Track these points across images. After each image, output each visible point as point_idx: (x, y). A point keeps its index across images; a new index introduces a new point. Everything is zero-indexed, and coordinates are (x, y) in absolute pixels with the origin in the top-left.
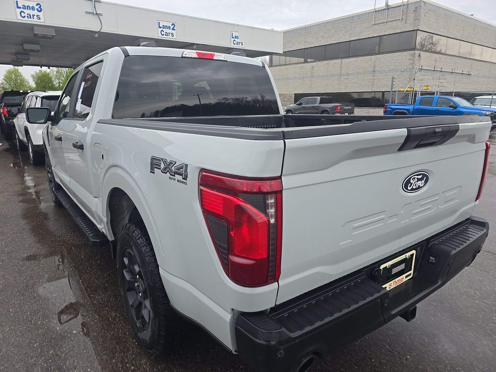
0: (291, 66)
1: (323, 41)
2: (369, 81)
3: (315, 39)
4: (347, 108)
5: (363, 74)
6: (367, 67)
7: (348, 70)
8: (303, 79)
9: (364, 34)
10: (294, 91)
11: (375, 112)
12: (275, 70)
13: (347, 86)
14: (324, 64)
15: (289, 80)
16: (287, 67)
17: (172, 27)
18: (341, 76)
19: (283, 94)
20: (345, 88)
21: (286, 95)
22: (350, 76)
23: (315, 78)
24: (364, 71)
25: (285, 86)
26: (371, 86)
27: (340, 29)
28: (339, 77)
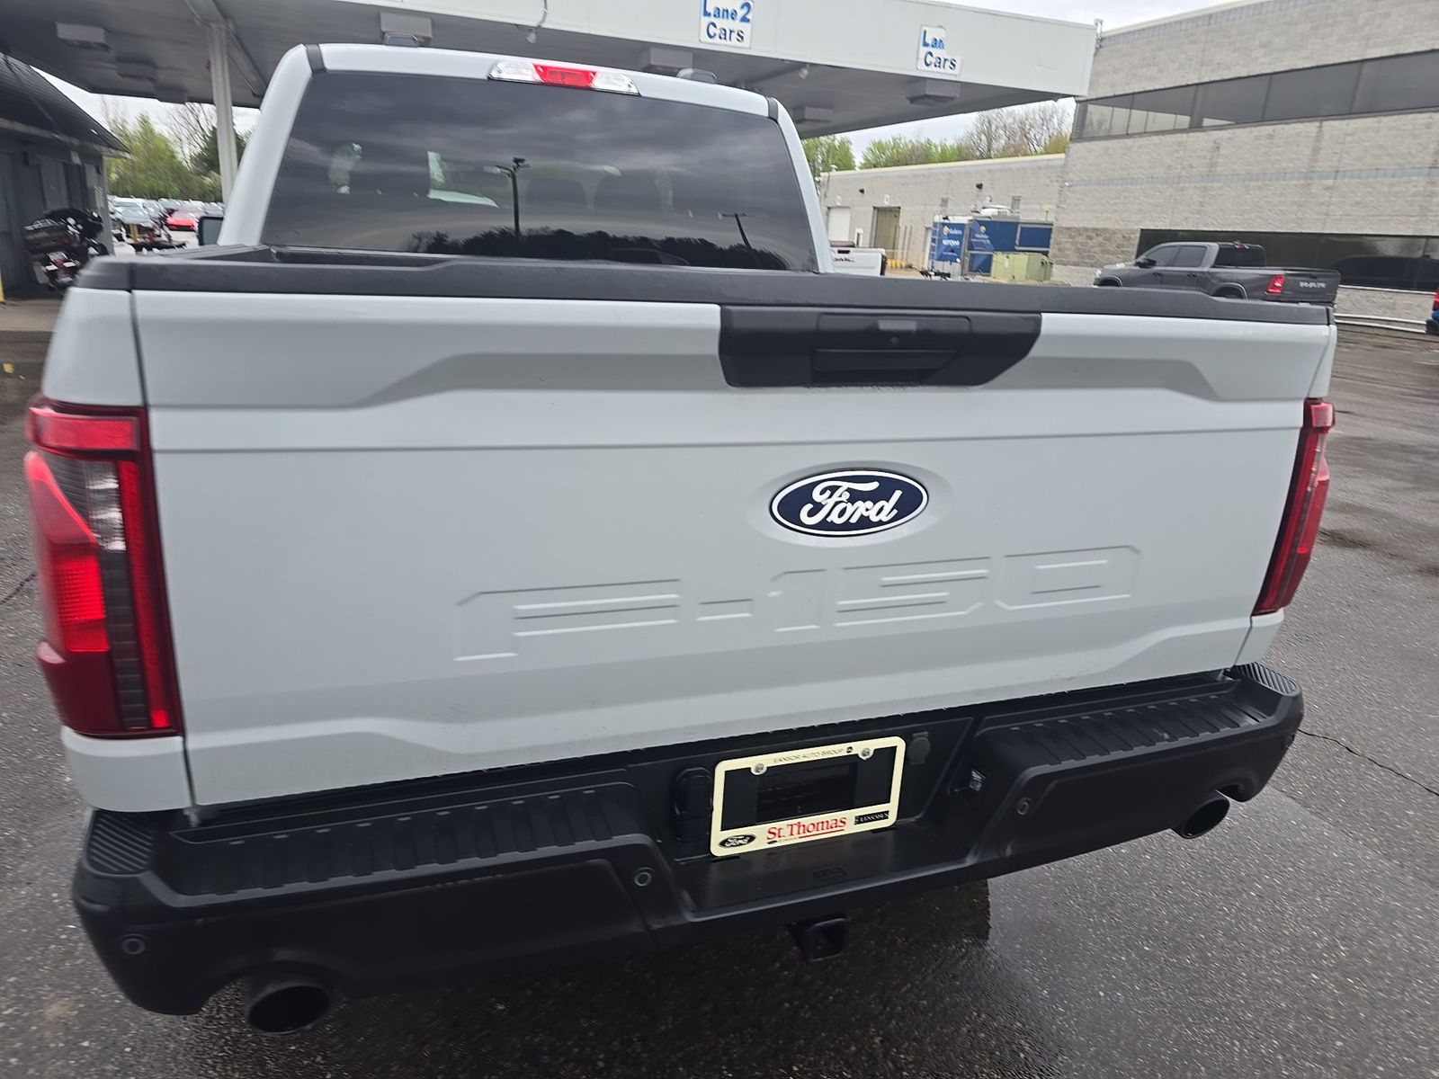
0: (1142, 141)
1: (1265, 60)
2: (1410, 199)
3: (1237, 54)
4: (1312, 285)
5: (1393, 176)
6: (1410, 153)
7: (1339, 161)
8: (1178, 183)
9: (1416, 37)
10: (1140, 222)
11: (1419, 306)
12: (1089, 152)
13: (1327, 214)
14: (1257, 138)
15: (1131, 184)
16: (1129, 142)
17: (741, 13)
18: (1311, 179)
19: (1105, 230)
20: (1319, 220)
21: (1114, 233)
22: (1344, 178)
23: (1218, 181)
24: (1398, 164)
25: (1116, 204)
26: (1416, 218)
27: (1331, 21)
28: (1302, 182)
